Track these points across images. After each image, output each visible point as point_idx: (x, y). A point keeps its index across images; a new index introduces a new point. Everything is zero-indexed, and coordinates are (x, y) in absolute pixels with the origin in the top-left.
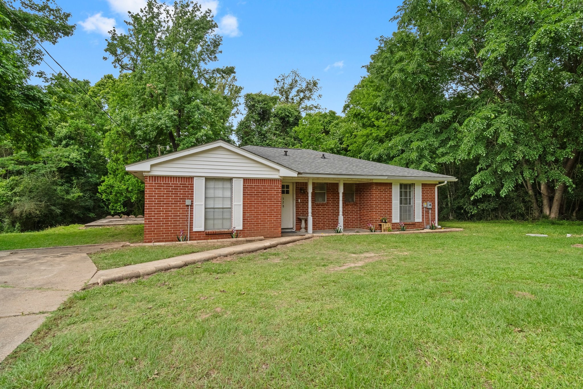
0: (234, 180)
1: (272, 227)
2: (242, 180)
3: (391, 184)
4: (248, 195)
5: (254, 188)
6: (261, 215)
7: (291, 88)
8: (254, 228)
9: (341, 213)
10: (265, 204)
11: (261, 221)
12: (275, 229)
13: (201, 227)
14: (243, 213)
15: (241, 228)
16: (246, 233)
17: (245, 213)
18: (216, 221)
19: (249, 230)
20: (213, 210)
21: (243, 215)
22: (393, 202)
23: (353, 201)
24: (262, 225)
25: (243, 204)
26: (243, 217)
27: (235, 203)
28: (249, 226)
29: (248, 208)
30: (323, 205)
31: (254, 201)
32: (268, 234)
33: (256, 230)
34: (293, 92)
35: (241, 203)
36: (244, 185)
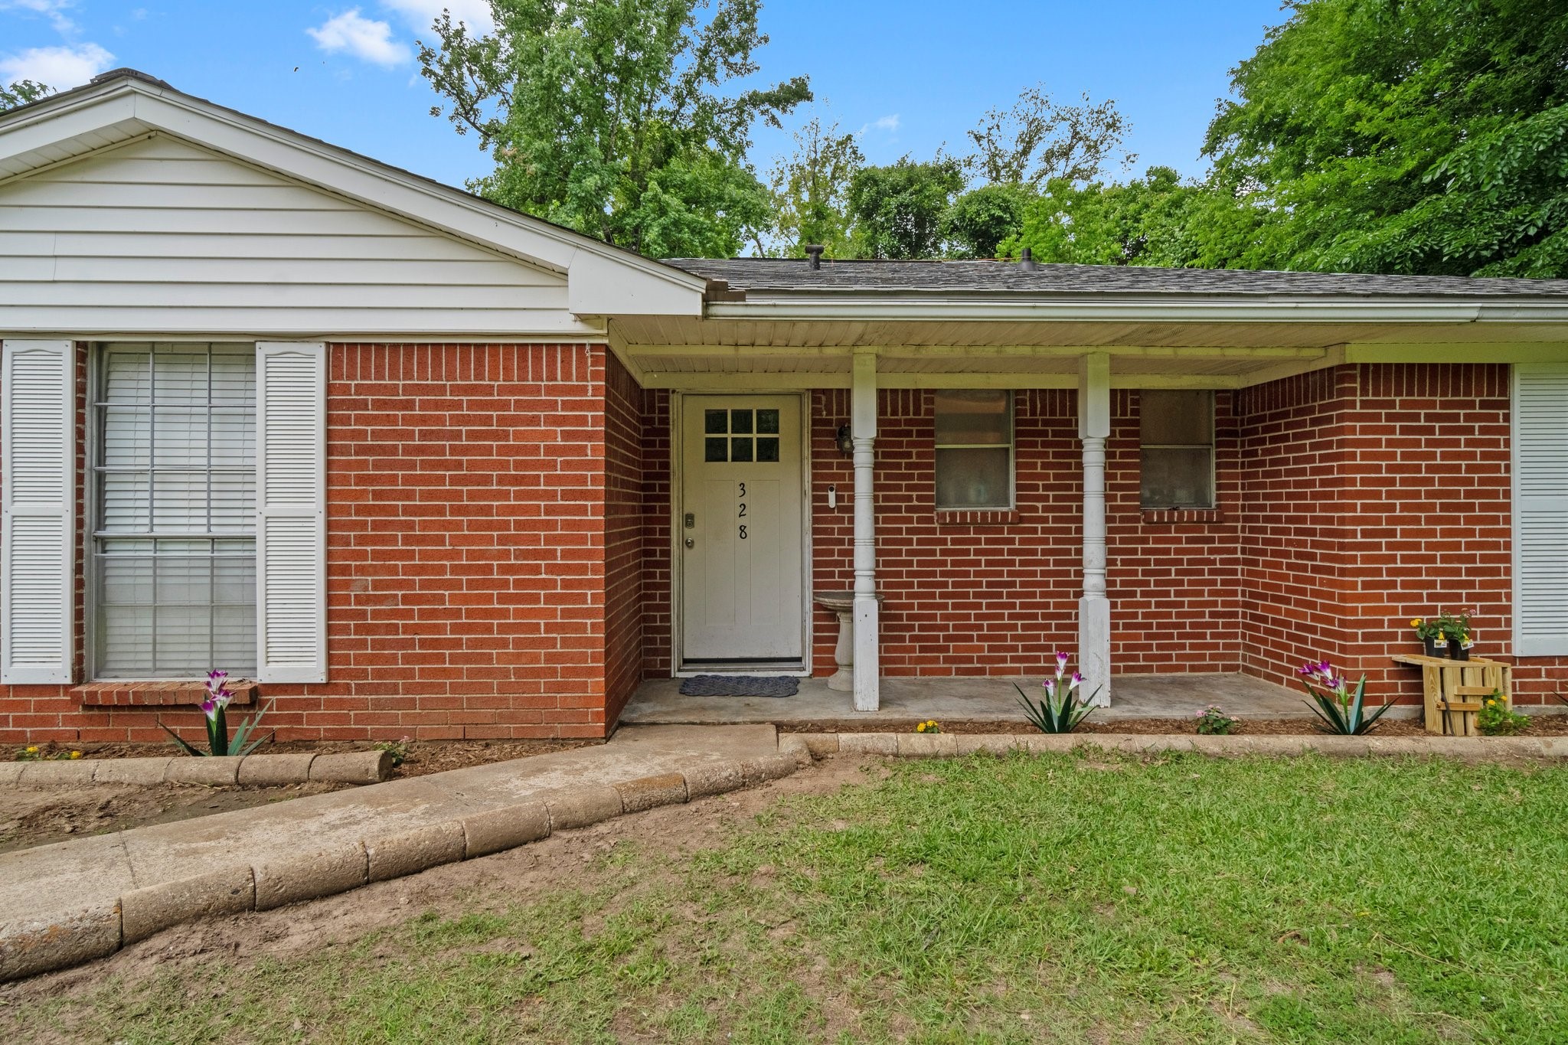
0: (262, 350)
1: (537, 673)
2: (319, 351)
3: (1498, 375)
4: (361, 450)
5: (409, 405)
6: (456, 585)
7: (1025, 152)
8: (407, 674)
9: (1094, 579)
10: (487, 510)
11: (457, 628)
12: (561, 688)
13: (51, 659)
14: (330, 570)
15: (315, 670)
16: (353, 705)
17: (345, 570)
18: (173, 623)
19: (375, 689)
20: (147, 550)
21: (330, 585)
22: (1520, 503)
23: (1201, 499)
24: (467, 658)
25: (329, 510)
26: (330, 600)
27: (274, 509)
28: (372, 659)
29: (362, 540)
30: (988, 524)
31: (409, 495)
32: (512, 718)
33: (422, 688)
34: (1034, 163)
35: (316, 506)
36: (330, 389)
